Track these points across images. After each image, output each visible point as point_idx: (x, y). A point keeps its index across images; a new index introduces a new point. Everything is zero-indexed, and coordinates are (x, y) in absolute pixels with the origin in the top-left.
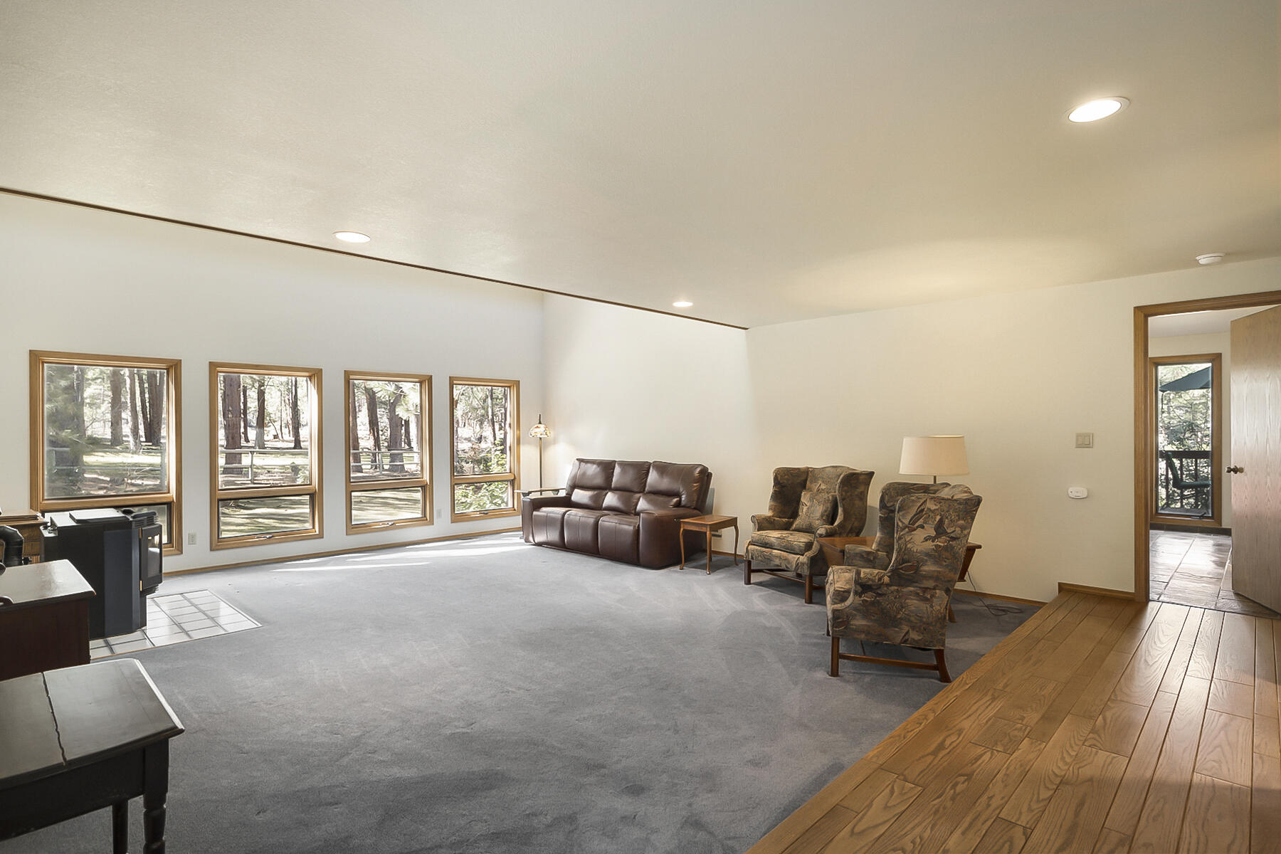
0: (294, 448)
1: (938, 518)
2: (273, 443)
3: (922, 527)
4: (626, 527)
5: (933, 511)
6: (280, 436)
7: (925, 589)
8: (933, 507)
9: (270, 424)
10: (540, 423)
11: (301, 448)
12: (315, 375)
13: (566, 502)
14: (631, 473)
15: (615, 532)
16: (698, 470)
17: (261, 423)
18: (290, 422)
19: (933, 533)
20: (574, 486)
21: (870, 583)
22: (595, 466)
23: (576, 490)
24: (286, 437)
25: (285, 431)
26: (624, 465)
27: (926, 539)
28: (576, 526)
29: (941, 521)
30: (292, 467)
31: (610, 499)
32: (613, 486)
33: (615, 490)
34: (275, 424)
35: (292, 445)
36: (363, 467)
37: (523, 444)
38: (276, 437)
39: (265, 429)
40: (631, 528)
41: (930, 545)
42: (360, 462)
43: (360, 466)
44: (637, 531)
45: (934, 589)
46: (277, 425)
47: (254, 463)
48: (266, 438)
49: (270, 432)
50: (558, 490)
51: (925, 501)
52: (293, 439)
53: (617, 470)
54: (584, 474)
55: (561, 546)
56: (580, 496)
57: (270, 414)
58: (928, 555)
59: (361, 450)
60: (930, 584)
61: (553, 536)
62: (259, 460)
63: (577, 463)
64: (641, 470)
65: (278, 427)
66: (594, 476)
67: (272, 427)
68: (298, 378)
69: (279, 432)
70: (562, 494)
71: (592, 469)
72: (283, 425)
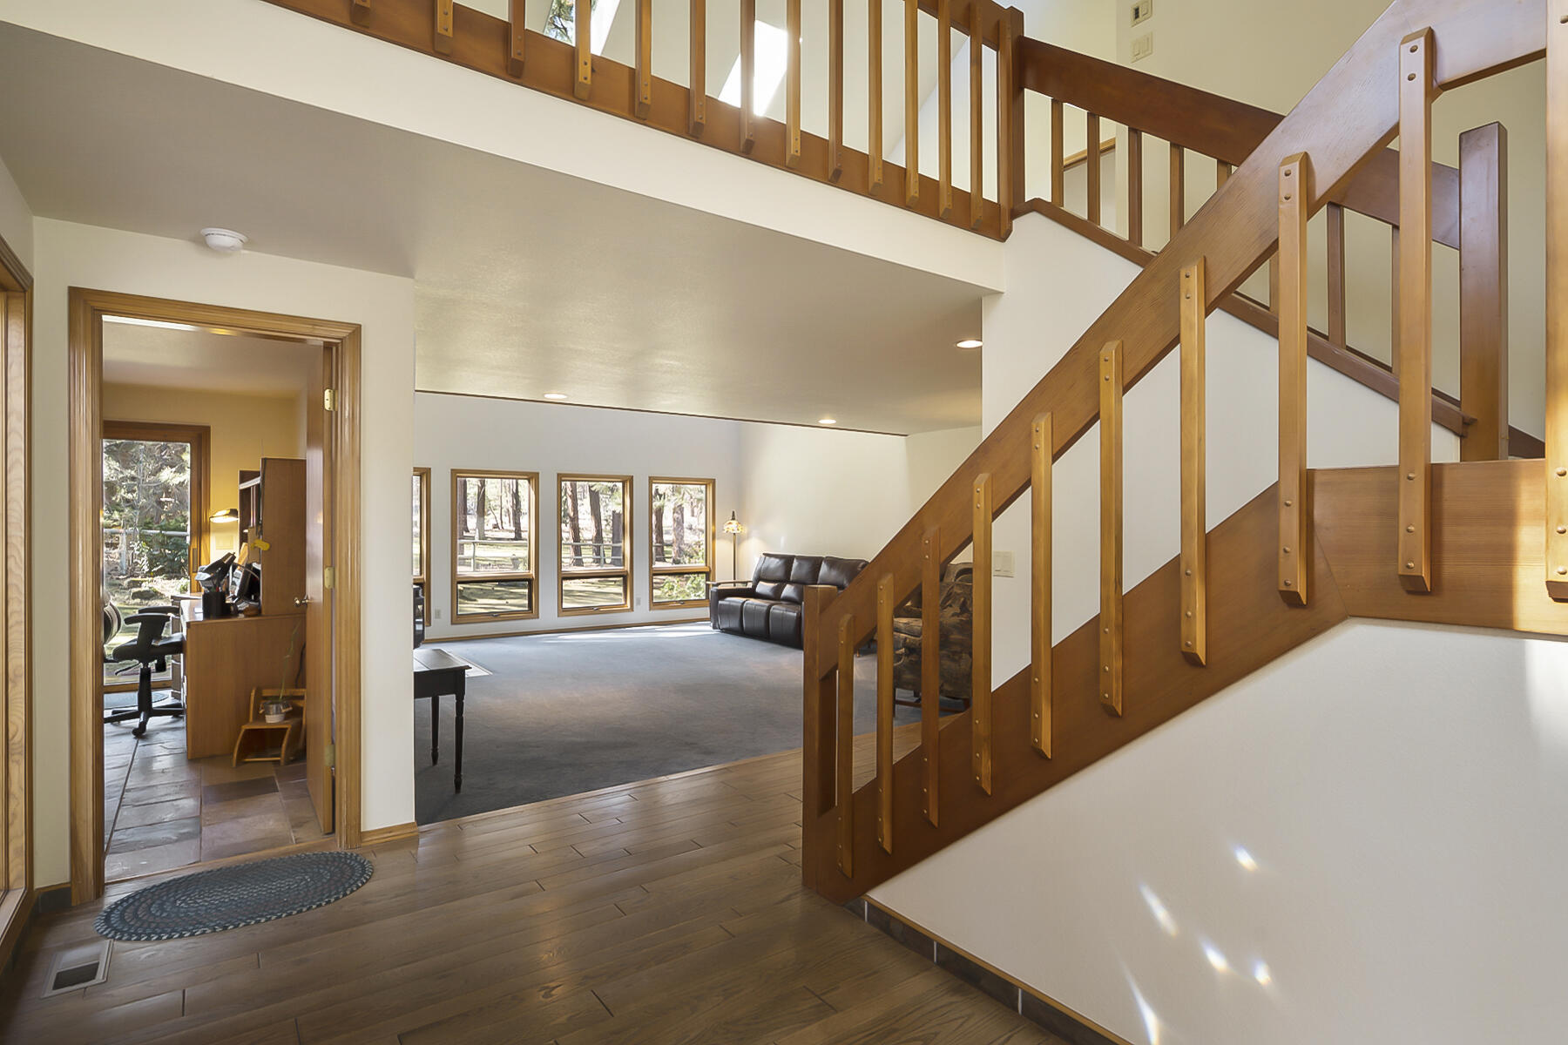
0: (515, 539)
1: (962, 599)
2: (494, 533)
3: (951, 606)
4: (791, 614)
5: (958, 594)
6: (500, 525)
7: (955, 653)
8: (959, 592)
9: (490, 512)
10: (733, 519)
11: (521, 539)
12: (533, 477)
13: (751, 593)
14: (806, 567)
15: (782, 618)
16: (862, 564)
17: (482, 511)
18: (511, 510)
19: (959, 611)
20: (759, 579)
21: (913, 646)
22: (778, 560)
23: (761, 583)
24: (506, 526)
25: (505, 519)
26: (800, 558)
27: (953, 615)
28: (753, 613)
29: (964, 602)
30: (513, 560)
31: (788, 590)
32: (791, 579)
33: (791, 583)
34: (495, 512)
35: (513, 535)
36: (584, 560)
37: (718, 539)
38: (496, 526)
39: (486, 517)
40: (795, 614)
41: (956, 619)
42: (581, 555)
43: (581, 560)
44: (799, 618)
45: (961, 653)
46: (497, 513)
47: (476, 554)
48: (486, 528)
49: (490, 520)
50: (746, 583)
51: (952, 587)
52: (514, 529)
53: (795, 563)
54: (767, 568)
55: (740, 632)
56: (764, 587)
57: (490, 501)
58: (954, 627)
59: (581, 543)
60: (958, 648)
61: (734, 624)
62: (483, 552)
63: (764, 556)
64: (815, 563)
65: (498, 516)
66: (776, 569)
67: (492, 515)
68: (520, 481)
69: (499, 522)
70: (750, 585)
71: (775, 563)
72: (503, 513)
